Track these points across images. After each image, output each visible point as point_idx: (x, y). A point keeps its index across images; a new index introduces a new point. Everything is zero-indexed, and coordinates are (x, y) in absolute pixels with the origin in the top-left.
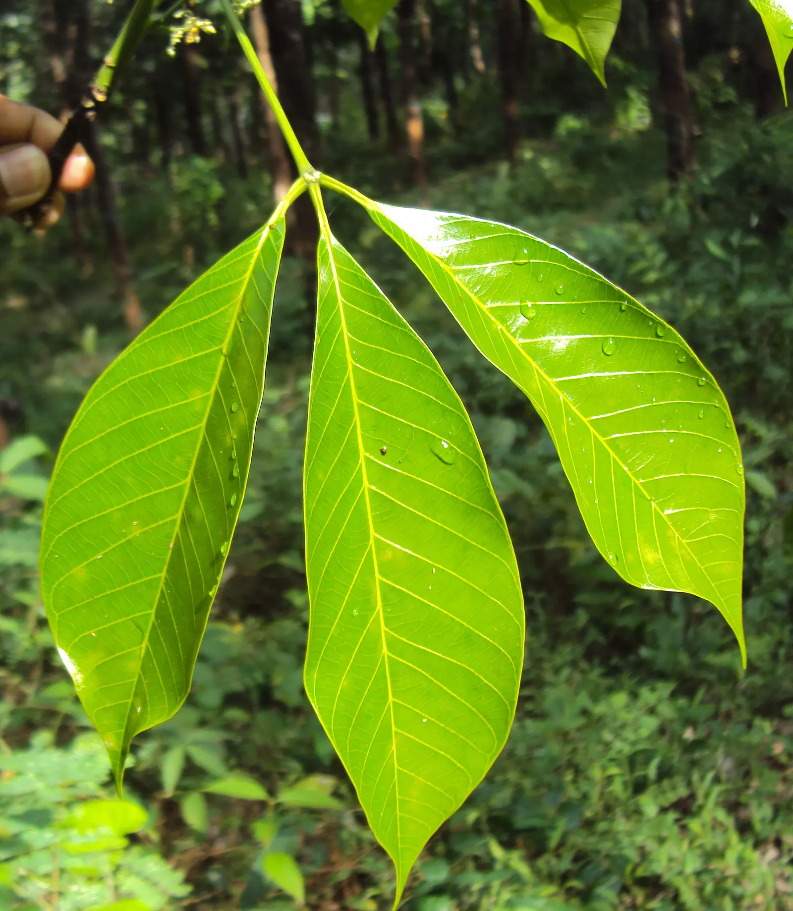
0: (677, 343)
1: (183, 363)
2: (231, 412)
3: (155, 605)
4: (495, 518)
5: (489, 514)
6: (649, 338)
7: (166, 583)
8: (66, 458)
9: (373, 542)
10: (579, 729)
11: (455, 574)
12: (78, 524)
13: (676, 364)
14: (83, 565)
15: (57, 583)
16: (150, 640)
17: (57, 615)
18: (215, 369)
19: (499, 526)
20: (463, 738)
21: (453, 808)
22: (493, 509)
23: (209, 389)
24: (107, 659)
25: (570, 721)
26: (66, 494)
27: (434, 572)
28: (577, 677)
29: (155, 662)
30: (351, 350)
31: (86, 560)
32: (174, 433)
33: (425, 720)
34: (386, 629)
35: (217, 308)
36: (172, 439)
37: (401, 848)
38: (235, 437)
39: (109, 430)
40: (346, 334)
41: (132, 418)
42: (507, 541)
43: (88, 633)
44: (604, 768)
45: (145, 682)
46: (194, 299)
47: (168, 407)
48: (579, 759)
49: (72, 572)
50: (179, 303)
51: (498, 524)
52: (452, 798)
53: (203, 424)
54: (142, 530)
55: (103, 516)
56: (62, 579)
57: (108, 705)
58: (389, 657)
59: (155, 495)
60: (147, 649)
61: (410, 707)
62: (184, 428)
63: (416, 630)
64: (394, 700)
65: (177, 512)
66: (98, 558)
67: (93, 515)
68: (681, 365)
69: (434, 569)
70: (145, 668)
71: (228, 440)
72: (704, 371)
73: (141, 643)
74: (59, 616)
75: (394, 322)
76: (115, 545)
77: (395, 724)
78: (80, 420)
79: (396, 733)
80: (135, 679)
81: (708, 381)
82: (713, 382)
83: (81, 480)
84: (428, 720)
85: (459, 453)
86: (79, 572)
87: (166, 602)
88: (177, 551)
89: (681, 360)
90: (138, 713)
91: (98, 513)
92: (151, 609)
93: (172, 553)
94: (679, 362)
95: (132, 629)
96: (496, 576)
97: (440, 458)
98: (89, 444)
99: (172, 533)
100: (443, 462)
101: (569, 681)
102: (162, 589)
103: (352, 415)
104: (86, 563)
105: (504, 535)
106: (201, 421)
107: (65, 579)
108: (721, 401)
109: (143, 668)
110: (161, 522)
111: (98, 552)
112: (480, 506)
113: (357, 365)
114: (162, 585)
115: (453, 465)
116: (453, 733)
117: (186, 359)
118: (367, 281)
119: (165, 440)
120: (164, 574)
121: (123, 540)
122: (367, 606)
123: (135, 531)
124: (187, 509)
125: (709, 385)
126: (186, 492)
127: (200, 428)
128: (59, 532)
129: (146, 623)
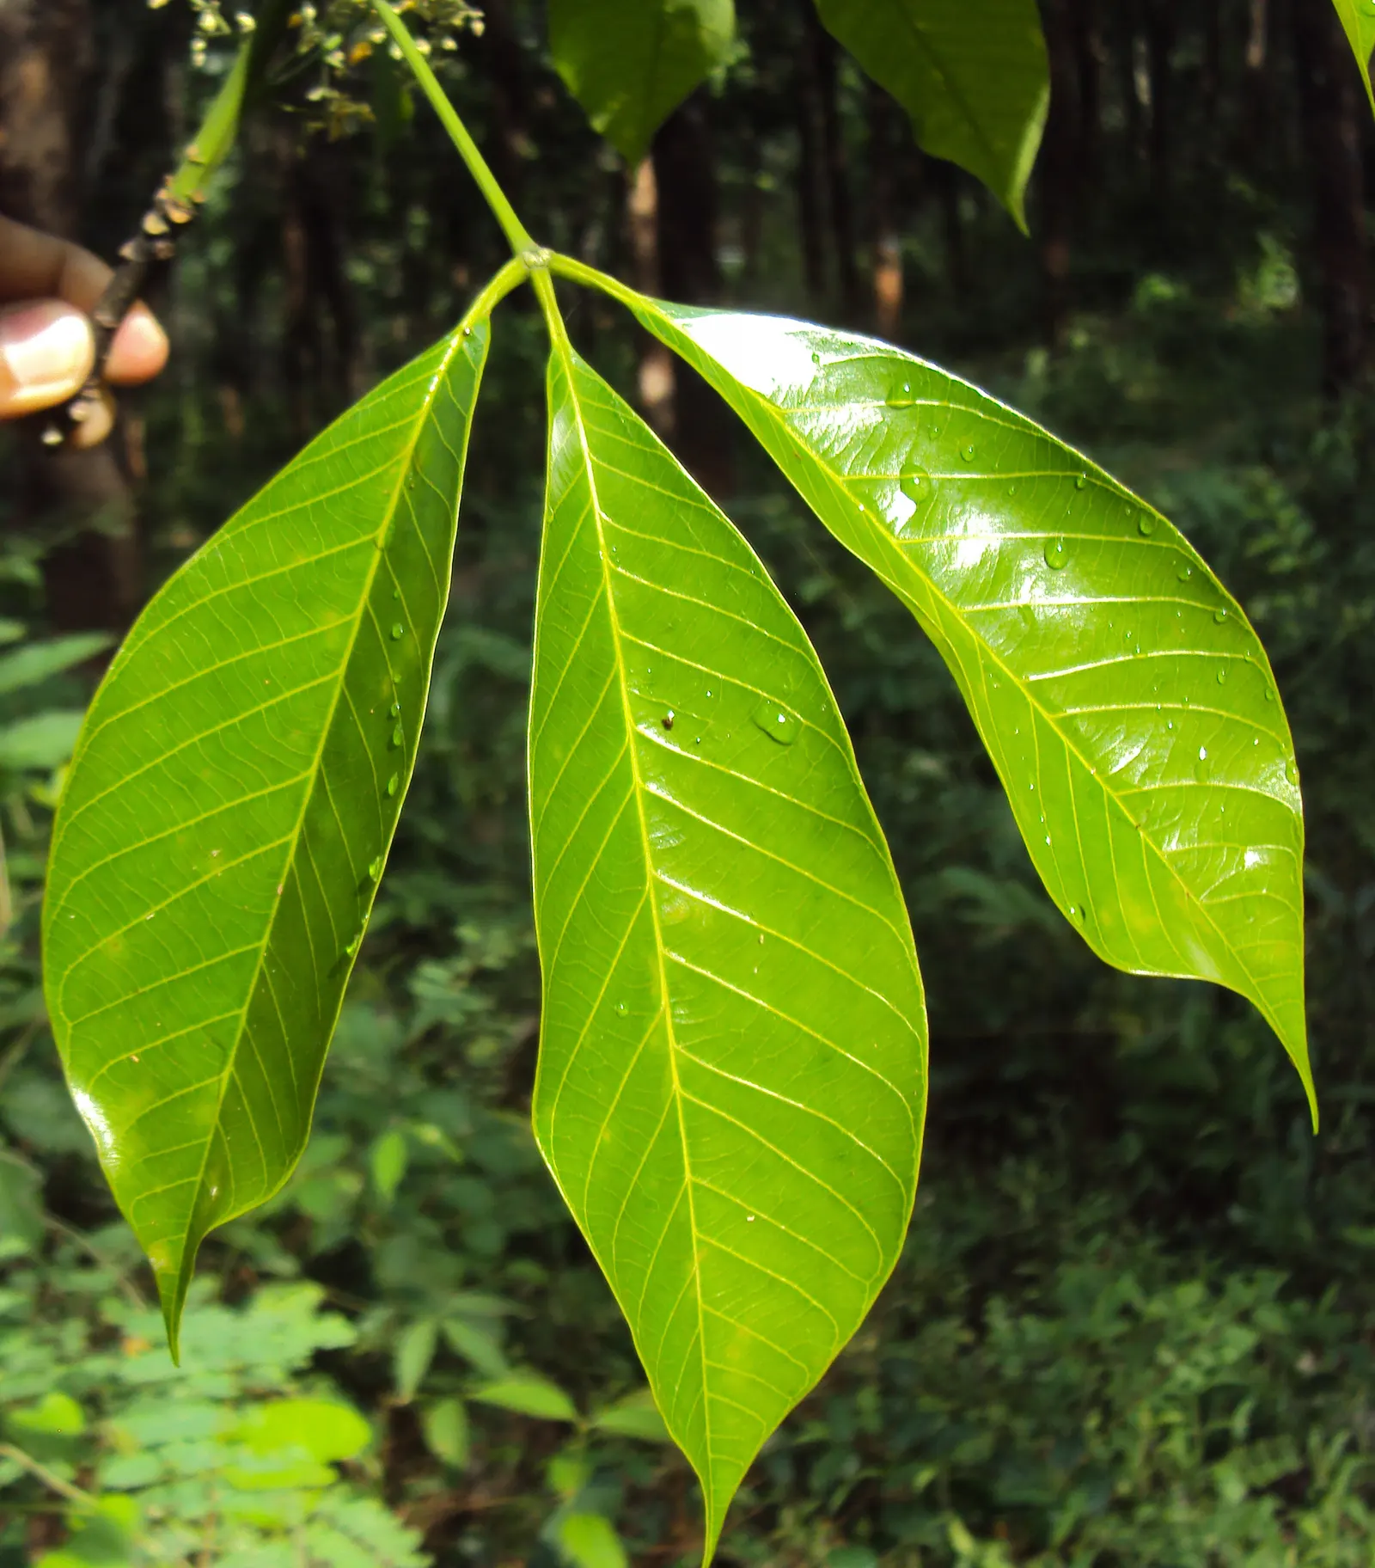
0: (1176, 547)
1: (307, 565)
2: (392, 639)
3: (249, 999)
4: (869, 840)
5: (857, 834)
6: (1127, 539)
7: (270, 960)
8: (95, 734)
9: (652, 885)
10: (1119, 1340)
11: (799, 945)
12: (111, 857)
13: (1175, 583)
14: (120, 932)
15: (71, 967)
16: (238, 1064)
17: (70, 1025)
18: (363, 574)
19: (877, 856)
20: (821, 1250)
21: (806, 1385)
22: (865, 823)
23: (351, 611)
24: (160, 1103)
25: (1105, 1327)
26: (93, 801)
27: (762, 942)
28: (1118, 1249)
29: (245, 1102)
30: (608, 545)
31: (126, 924)
32: (288, 689)
33: (750, 1219)
34: (679, 1048)
35: (370, 468)
36: (286, 700)
37: (713, 1460)
38: (397, 680)
39: (173, 686)
40: (600, 516)
41: (213, 663)
42: (891, 883)
43: (124, 1057)
44: (1156, 1411)
45: (226, 1139)
46: (329, 454)
47: (279, 644)
48: (1112, 1390)
49: (100, 945)
50: (302, 461)
51: (874, 850)
52: (804, 1366)
53: (341, 671)
54: (227, 866)
55: (159, 841)
56: (81, 959)
57: (158, 1189)
58: (686, 1102)
59: (252, 801)
60: (232, 1082)
61: (724, 1193)
62: (306, 681)
63: (732, 1049)
64: (694, 1179)
65: (291, 829)
66: (148, 918)
67: (140, 839)
68: (1183, 585)
69: (762, 937)
70: (227, 1117)
71: (385, 688)
72: (1223, 597)
73: (221, 1070)
74: (75, 1027)
75: (683, 493)
76: (179, 895)
77: (699, 1225)
78: (122, 667)
79: (699, 1241)
80: (209, 1138)
81: (1231, 614)
82: (1241, 617)
83: (121, 777)
84: (757, 1217)
85: (802, 723)
86: (112, 944)
87: (268, 990)
88: (289, 897)
89: (1182, 577)
90: (213, 1199)
91: (150, 835)
92: (240, 1006)
93: (282, 903)
94: (1180, 580)
95: (205, 1046)
96: (873, 948)
97: (769, 735)
98: (136, 711)
99: (282, 867)
100: (774, 740)
101: (1102, 1256)
102: (261, 969)
103: (611, 657)
104: (125, 928)
105: (887, 873)
106: (336, 665)
107: (87, 959)
108: (1254, 652)
109: (224, 1116)
110: (262, 849)
111: (147, 908)
112: (841, 819)
113: (620, 569)
114: (261, 961)
115: (792, 746)
116: (802, 1242)
117: (313, 558)
118: (634, 424)
119: (272, 702)
120: (265, 941)
121: (194, 886)
122: (644, 1003)
123: (216, 867)
124: (309, 821)
125: (1232, 621)
126: (309, 790)
127: (335, 679)
128: (77, 872)
129: (232, 1033)
